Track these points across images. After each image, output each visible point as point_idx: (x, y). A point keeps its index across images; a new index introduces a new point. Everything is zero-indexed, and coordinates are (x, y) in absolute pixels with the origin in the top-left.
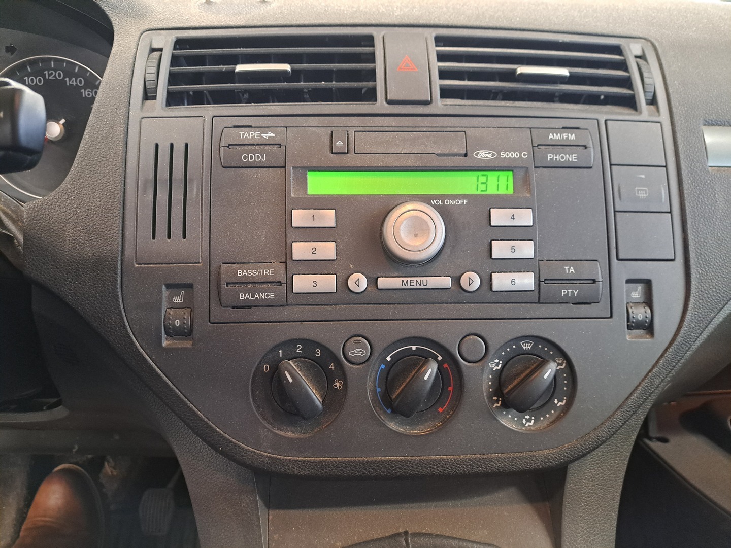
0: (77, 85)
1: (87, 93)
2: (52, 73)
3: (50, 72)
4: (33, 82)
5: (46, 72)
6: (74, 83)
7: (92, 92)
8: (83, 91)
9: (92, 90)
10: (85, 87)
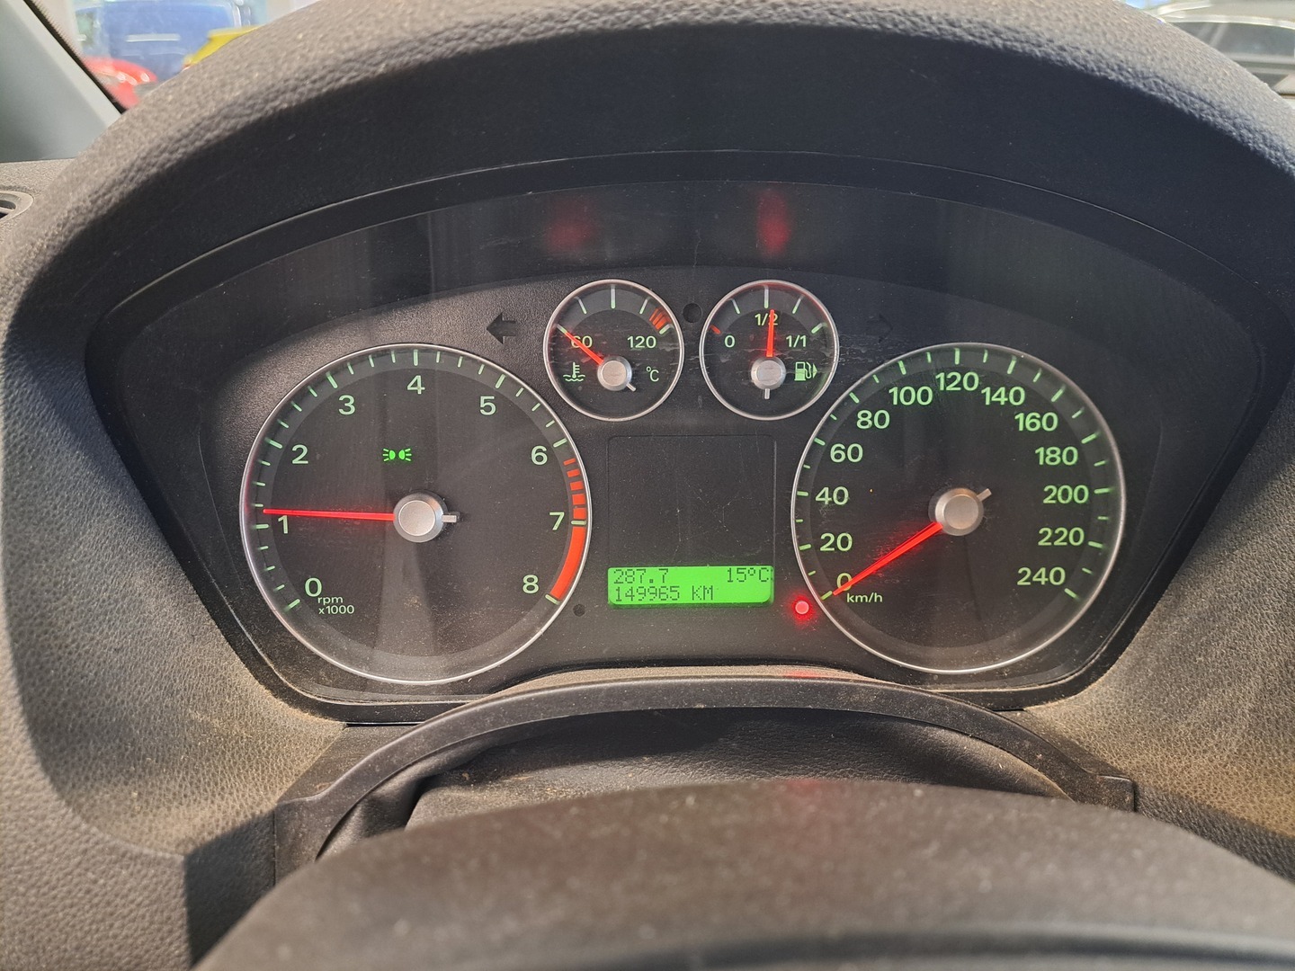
0: (1008, 402)
1: (1028, 422)
2: (954, 378)
3: (949, 376)
4: (907, 399)
5: (941, 375)
6: (1003, 400)
7: (1040, 420)
8: (1021, 416)
9: (1042, 415)
10: (1025, 409)
